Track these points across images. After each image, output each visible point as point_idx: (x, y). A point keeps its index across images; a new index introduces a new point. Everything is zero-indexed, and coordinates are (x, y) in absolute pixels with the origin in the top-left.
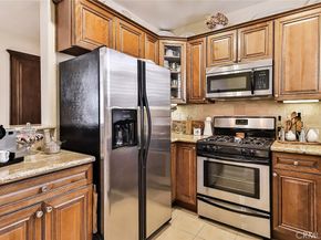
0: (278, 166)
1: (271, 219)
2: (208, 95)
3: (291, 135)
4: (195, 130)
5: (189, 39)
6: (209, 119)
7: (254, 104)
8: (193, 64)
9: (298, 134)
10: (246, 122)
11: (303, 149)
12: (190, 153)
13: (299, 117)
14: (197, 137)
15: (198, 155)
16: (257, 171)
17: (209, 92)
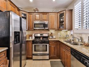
0: (50, 44)
1: (49, 55)
2: (34, 28)
3: (51, 37)
4: (30, 37)
5: (29, 13)
6: (34, 34)
7: (44, 31)
8: (30, 19)
9: (52, 37)
10: (42, 35)
11: (53, 40)
12: (30, 43)
13: (52, 33)
14: (31, 39)
15: (33, 44)
16: (46, 45)
17: (35, 27)
